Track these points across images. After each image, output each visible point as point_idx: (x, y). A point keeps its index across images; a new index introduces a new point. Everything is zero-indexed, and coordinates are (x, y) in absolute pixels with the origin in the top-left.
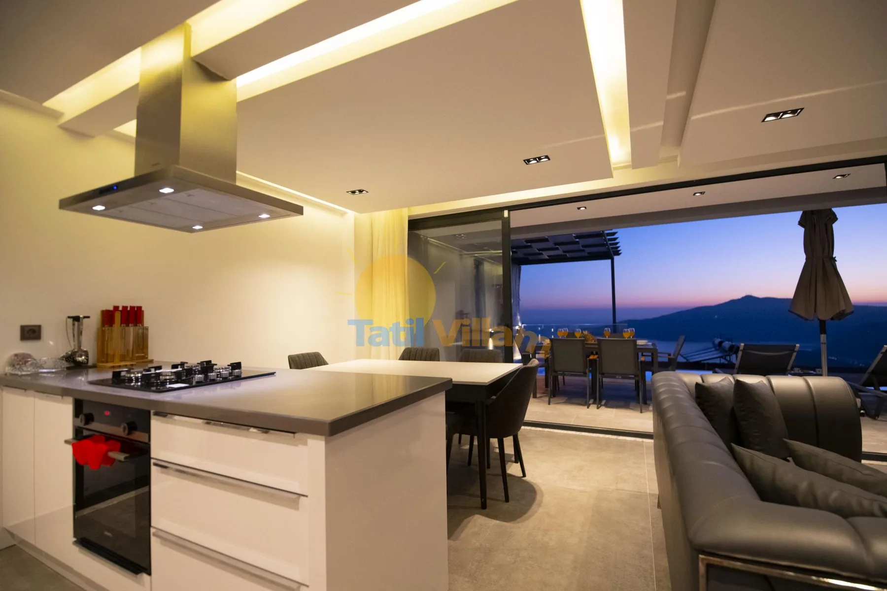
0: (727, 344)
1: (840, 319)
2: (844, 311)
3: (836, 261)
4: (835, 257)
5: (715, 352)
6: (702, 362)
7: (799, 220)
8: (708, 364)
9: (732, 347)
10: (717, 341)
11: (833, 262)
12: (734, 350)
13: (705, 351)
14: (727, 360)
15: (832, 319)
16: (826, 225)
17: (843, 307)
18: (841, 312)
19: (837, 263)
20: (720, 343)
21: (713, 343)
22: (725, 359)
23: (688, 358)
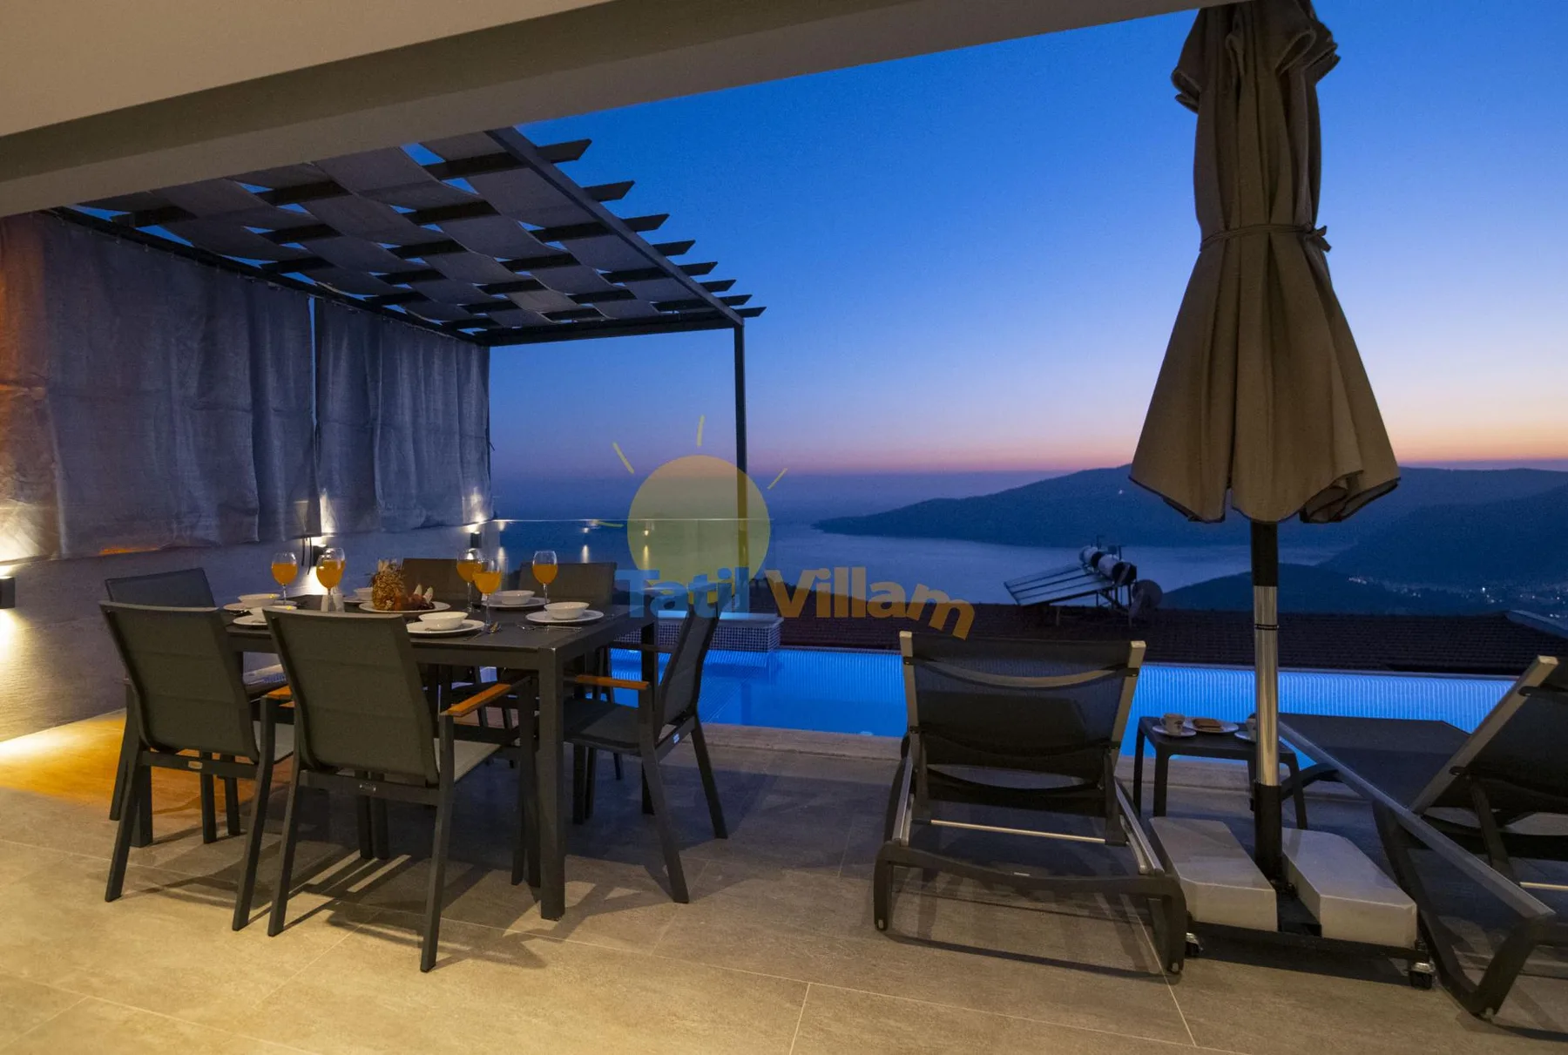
0: (1108, 562)
1: (1338, 518)
2: (1351, 479)
3: (1328, 248)
4: (1324, 230)
5: (1086, 579)
6: (1051, 604)
7: (1174, 63)
8: (1065, 607)
9: (1119, 568)
10: (1091, 551)
11: (1311, 248)
12: (1124, 574)
13: (1056, 579)
14: (1110, 599)
15: (1305, 516)
16: (1285, 80)
17: (1350, 462)
18: (1343, 484)
19: (1330, 257)
20: (1096, 558)
21: (1082, 557)
22: (1107, 596)
23: (1019, 595)
